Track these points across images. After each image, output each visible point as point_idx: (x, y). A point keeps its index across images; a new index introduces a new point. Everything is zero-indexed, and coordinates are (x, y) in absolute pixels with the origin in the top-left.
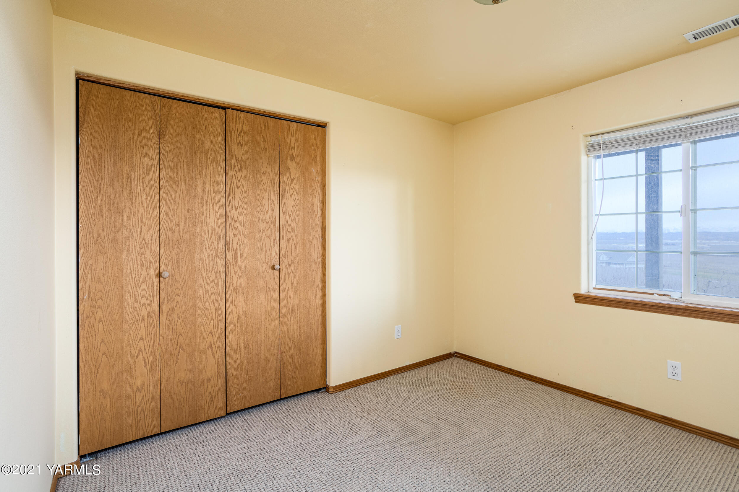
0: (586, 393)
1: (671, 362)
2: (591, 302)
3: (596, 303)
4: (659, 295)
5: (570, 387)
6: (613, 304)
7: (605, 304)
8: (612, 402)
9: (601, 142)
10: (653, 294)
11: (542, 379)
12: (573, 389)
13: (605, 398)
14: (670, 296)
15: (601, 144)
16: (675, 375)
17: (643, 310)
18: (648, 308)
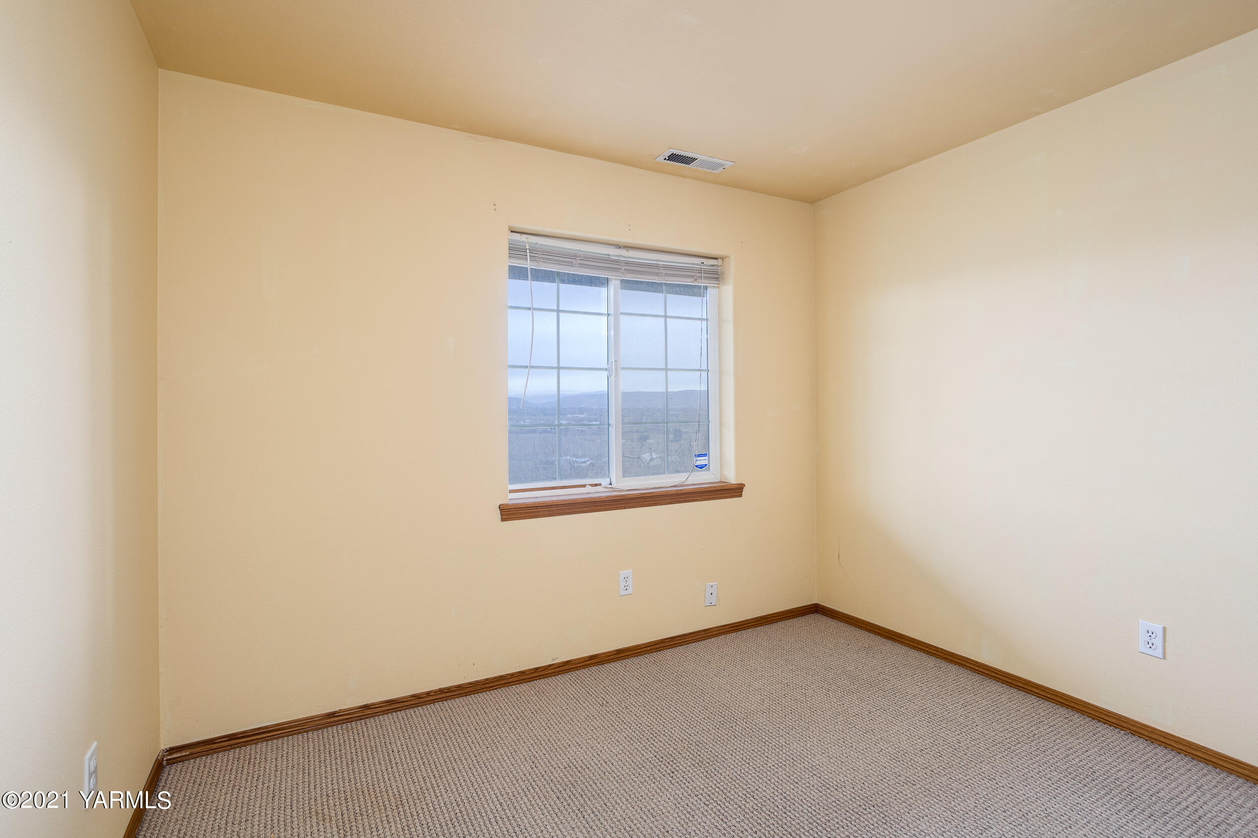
0: (522, 673)
1: (623, 573)
2: (528, 515)
3: (534, 514)
4: (592, 485)
5: (496, 678)
6: (559, 510)
7: (546, 513)
8: (559, 667)
9: (528, 247)
10: (584, 486)
11: (441, 691)
12: (501, 678)
13: (550, 665)
14: (600, 485)
15: (528, 251)
16: (628, 588)
17: (593, 510)
18: (599, 506)
